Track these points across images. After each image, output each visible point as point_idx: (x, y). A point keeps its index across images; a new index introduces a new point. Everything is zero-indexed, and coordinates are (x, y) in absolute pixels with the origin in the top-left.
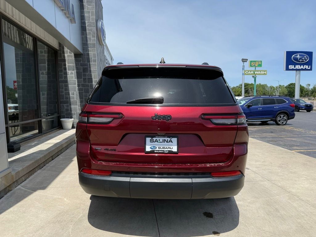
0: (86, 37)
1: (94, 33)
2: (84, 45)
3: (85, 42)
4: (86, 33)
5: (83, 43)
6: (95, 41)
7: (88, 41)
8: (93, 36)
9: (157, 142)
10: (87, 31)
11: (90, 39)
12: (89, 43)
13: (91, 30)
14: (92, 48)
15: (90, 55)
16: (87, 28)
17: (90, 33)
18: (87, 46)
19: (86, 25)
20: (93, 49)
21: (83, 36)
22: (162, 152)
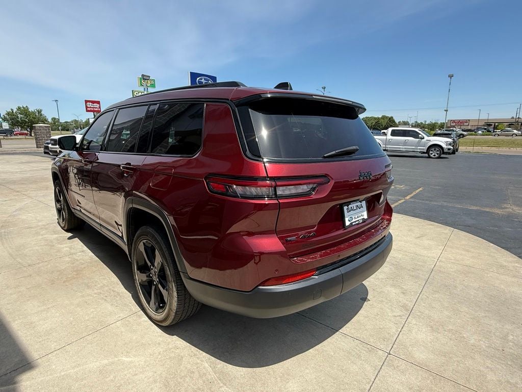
9: (352, 210)
22: (358, 222)
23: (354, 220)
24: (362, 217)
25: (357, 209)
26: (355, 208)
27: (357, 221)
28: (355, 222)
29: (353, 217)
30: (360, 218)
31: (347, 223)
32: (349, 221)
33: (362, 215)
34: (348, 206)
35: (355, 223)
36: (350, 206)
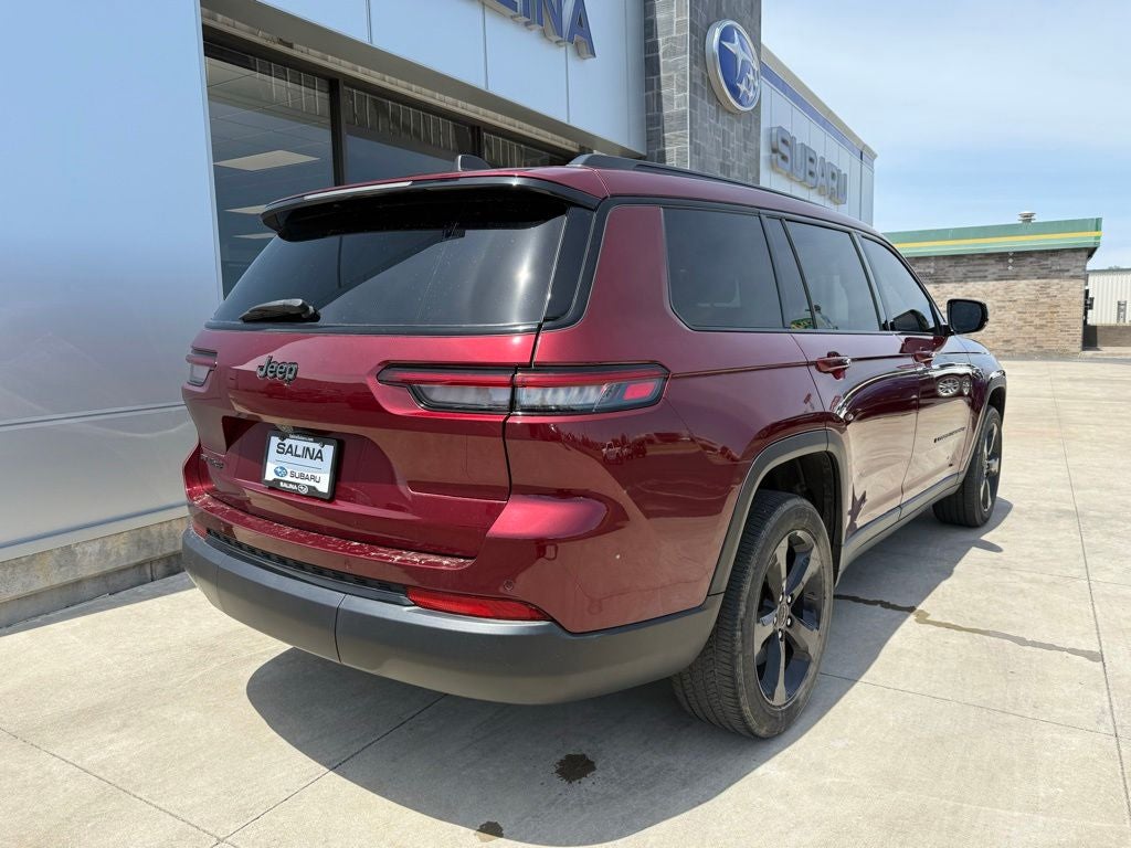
0: (659, 95)
1: (684, 77)
2: (651, 125)
3: (656, 112)
4: (659, 79)
5: (647, 118)
6: (685, 105)
7: (664, 106)
8: (679, 86)
9: (291, 453)
10: (662, 74)
11: (671, 99)
12: (668, 116)
13: (675, 67)
14: (675, 130)
15: (668, 157)
16: (662, 60)
17: (670, 78)
18: (660, 128)
19: (661, 53)
20: (678, 133)
21: (650, 93)
22: (295, 488)
23: (288, 478)
24: (312, 483)
25: (304, 456)
26: (299, 452)
27: (293, 483)
28: (288, 483)
29: (289, 471)
30: (306, 482)
31: (270, 475)
32: (276, 472)
33: (313, 478)
34: (283, 438)
35: (285, 485)
36: (288, 442)
